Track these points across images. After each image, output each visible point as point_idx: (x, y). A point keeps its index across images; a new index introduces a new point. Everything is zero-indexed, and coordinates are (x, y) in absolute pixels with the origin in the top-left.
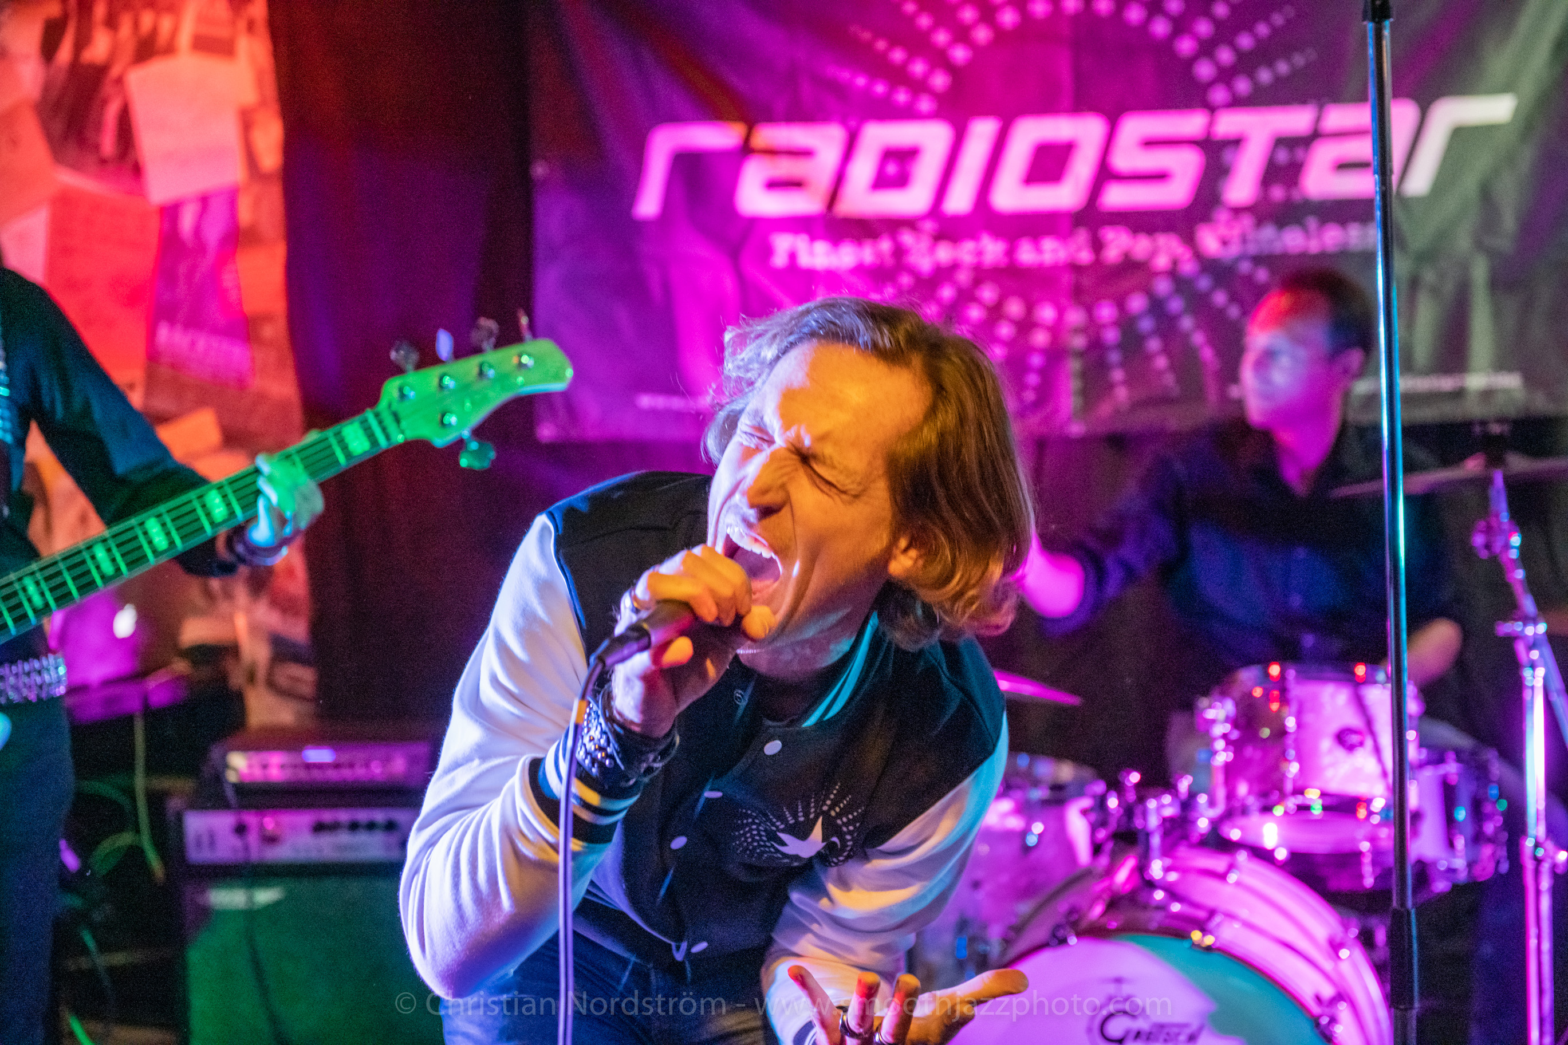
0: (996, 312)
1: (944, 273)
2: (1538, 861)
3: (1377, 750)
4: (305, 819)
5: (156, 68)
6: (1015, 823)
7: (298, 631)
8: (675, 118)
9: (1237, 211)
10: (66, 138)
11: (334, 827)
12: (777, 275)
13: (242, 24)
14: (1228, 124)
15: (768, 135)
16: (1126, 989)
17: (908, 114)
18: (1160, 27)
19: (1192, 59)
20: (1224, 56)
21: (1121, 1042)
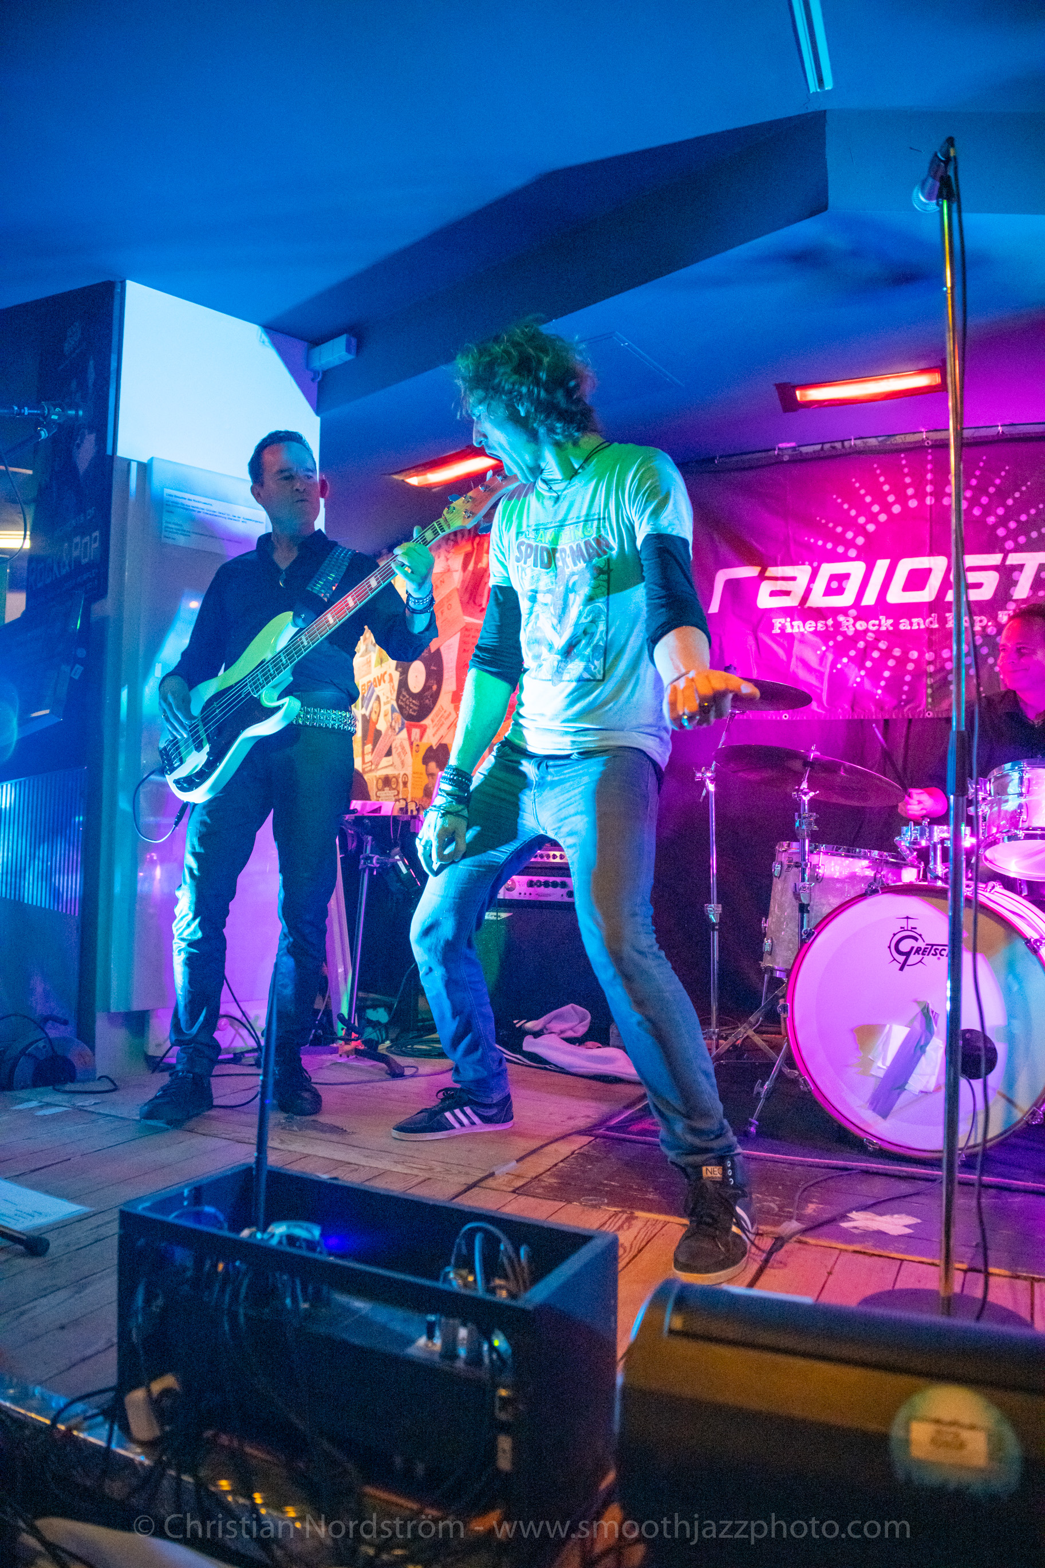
0: (887, 654)
1: (860, 635)
4: (526, 879)
6: (870, 873)
8: (729, 566)
11: (539, 884)
12: (773, 637)
14: (1013, 559)
15: (772, 571)
16: (912, 923)
17: (844, 558)
18: (979, 511)
19: (995, 527)
20: (1012, 525)
21: (907, 954)
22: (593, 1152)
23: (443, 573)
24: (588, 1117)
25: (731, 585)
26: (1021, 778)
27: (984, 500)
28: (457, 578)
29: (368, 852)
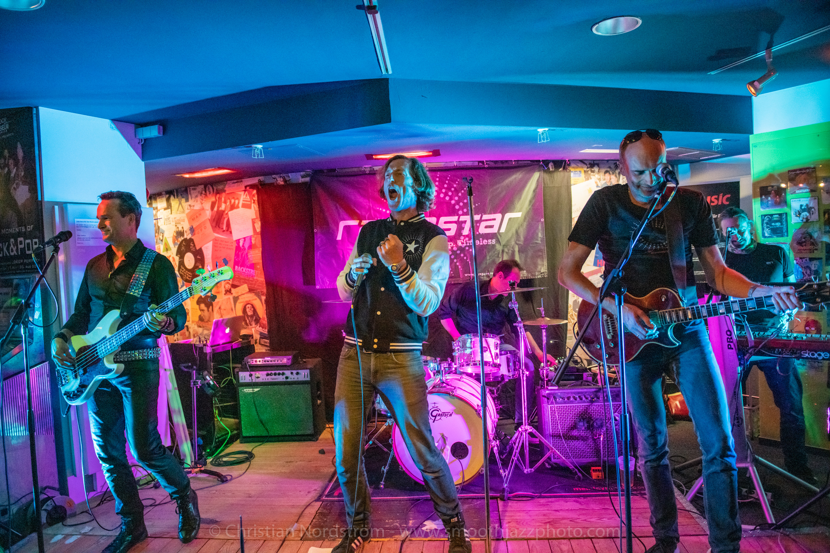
2: (523, 374)
3: (490, 351)
4: (265, 373)
5: (235, 211)
7: (266, 331)
8: (345, 220)
9: (465, 236)
10: (216, 227)
11: (271, 375)
13: (253, 201)
14: (462, 218)
16: (436, 405)
18: (447, 198)
19: (454, 205)
20: (461, 204)
21: (435, 416)
22: (325, 511)
23: (200, 210)
24: (315, 490)
25: (346, 228)
26: (471, 342)
27: (450, 194)
28: (208, 213)
29: (195, 378)
